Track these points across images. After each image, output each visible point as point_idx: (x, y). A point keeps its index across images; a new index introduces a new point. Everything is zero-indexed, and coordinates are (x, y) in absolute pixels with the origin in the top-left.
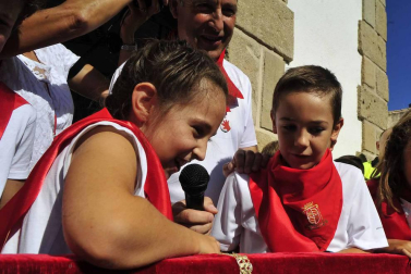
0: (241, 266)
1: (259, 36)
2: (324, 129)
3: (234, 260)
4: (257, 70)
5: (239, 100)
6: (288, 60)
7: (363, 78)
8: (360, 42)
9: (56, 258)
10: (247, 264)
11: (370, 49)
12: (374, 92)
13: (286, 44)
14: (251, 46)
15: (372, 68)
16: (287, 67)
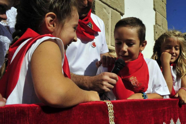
0: (108, 105)
1: (109, 4)
2: (134, 44)
3: (105, 103)
4: (108, 19)
5: (99, 32)
6: (122, 14)
7: (156, 22)
8: (154, 5)
9: (31, 105)
10: (111, 105)
11: (159, 9)
12: (161, 28)
13: (121, 7)
14: (105, 8)
15: (160, 17)
16: (122, 18)
